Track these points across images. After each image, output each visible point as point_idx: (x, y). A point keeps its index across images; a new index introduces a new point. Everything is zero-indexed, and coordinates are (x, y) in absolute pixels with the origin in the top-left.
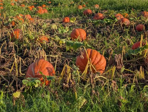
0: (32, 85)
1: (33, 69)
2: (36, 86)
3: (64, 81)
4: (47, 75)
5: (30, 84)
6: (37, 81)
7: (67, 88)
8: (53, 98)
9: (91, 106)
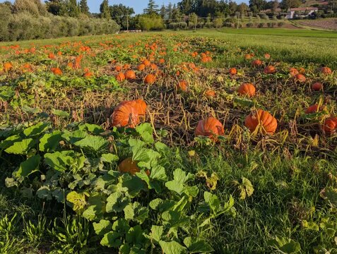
0: (204, 143)
1: (202, 126)
2: (208, 144)
3: (235, 142)
4: (216, 132)
5: (201, 142)
6: (208, 139)
7: (237, 149)
8: (225, 158)
9: (263, 172)
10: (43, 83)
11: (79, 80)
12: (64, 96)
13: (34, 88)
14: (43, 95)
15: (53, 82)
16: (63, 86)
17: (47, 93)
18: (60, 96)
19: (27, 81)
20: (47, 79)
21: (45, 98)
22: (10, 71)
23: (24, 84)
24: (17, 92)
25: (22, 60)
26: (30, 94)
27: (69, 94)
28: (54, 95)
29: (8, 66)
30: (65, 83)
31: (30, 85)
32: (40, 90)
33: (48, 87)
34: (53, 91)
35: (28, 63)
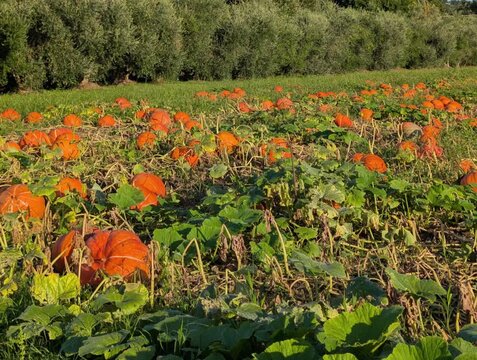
10: (338, 192)
11: (450, 192)
12: (412, 239)
13: (313, 205)
14: (344, 230)
15: (369, 195)
16: (399, 208)
17: (356, 227)
18: (400, 238)
19: (291, 183)
20: (351, 183)
21: (351, 241)
22: (235, 156)
23: (281, 188)
24: (267, 215)
25: (263, 128)
26: (302, 223)
27: (426, 236)
28: (378, 236)
29: (228, 141)
30: (408, 202)
31: (300, 198)
32: (332, 213)
33: (356, 206)
34: (375, 219)
35: (281, 137)
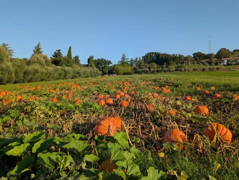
0: (171, 148)
1: (169, 136)
2: (175, 149)
3: (197, 148)
4: (180, 140)
5: (169, 147)
6: (175, 145)
10: (43, 107)
11: (70, 105)
12: (58, 116)
13: (35, 111)
14: (42, 116)
15: (51, 107)
16: (58, 110)
17: (45, 115)
18: (55, 116)
19: (31, 106)
20: (47, 105)
21: (43, 118)
22: (20, 101)
23: (29, 108)
24: (23, 114)
25: (30, 94)
26: (32, 115)
27: (62, 115)
28: (50, 116)
29: (19, 97)
30: (60, 108)
31: (32, 109)
32: (40, 112)
33: (47, 110)
34: (50, 113)
35: (34, 96)
